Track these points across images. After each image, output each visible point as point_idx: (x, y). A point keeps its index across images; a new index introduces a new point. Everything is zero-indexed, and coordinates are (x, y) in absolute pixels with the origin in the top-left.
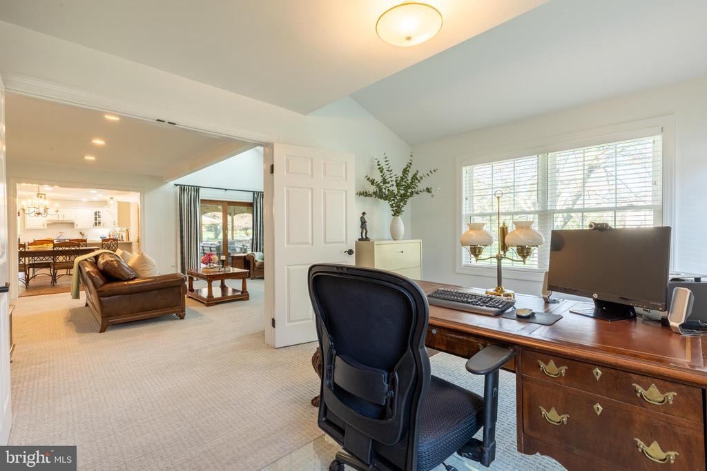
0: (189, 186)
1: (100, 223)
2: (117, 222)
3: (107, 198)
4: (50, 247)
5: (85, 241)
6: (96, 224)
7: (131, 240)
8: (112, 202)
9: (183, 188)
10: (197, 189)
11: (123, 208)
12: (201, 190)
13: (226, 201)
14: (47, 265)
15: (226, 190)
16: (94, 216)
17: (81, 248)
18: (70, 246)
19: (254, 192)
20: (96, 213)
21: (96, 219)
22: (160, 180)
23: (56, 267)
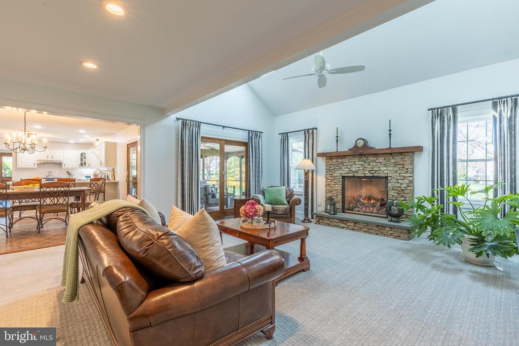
0: (191, 121)
1: (85, 163)
2: (104, 162)
3: (93, 139)
4: (36, 188)
5: (74, 180)
6: (82, 164)
7: (117, 180)
8: (97, 143)
9: (184, 123)
10: (199, 124)
11: (111, 149)
12: (203, 126)
13: (223, 140)
14: (33, 207)
15: (224, 127)
16: (80, 157)
17: (71, 189)
18: (58, 187)
19: (249, 131)
20: (82, 154)
21: (82, 160)
22: (162, 112)
23: (42, 210)
